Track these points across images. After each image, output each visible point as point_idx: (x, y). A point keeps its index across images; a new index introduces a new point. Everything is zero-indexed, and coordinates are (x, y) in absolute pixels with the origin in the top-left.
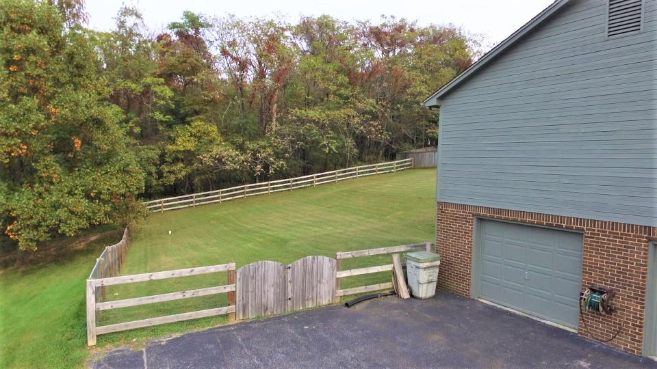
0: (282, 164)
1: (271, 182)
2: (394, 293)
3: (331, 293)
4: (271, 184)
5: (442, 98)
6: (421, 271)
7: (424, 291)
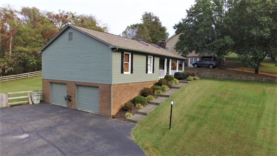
0: (11, 69)
1: (8, 76)
2: (28, 103)
3: (6, 104)
4: (8, 77)
5: (42, 51)
6: (34, 96)
7: (36, 102)
